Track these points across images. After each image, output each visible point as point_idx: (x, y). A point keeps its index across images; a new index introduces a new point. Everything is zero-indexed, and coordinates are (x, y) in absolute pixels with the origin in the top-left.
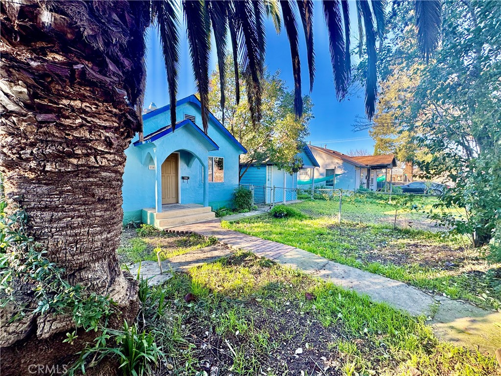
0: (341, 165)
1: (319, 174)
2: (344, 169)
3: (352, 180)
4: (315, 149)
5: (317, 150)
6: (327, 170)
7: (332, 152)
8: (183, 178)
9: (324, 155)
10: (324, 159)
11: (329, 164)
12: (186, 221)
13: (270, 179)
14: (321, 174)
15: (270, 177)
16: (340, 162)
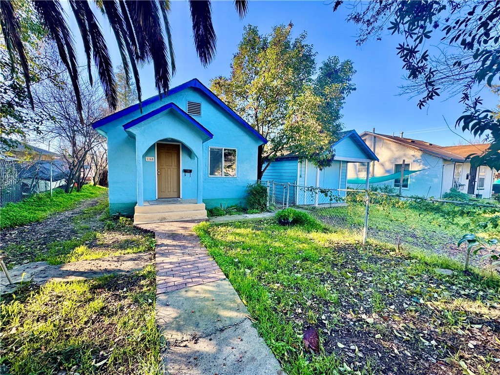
0: (420, 158)
1: (384, 171)
2: (424, 164)
3: (436, 180)
4: (380, 138)
5: (383, 139)
6: (397, 166)
7: (410, 141)
8: (185, 171)
9: (393, 146)
10: (392, 151)
11: (399, 158)
12: (168, 218)
13: (303, 176)
14: (387, 171)
15: (303, 173)
16: (418, 154)
